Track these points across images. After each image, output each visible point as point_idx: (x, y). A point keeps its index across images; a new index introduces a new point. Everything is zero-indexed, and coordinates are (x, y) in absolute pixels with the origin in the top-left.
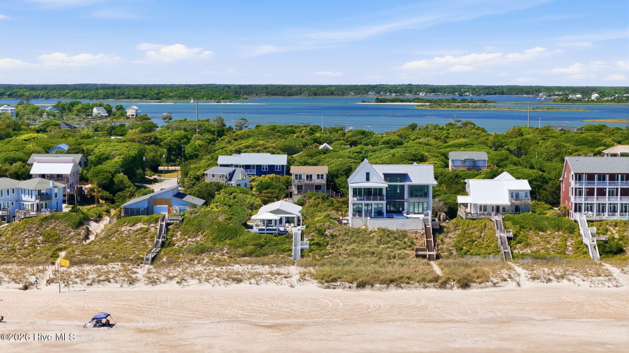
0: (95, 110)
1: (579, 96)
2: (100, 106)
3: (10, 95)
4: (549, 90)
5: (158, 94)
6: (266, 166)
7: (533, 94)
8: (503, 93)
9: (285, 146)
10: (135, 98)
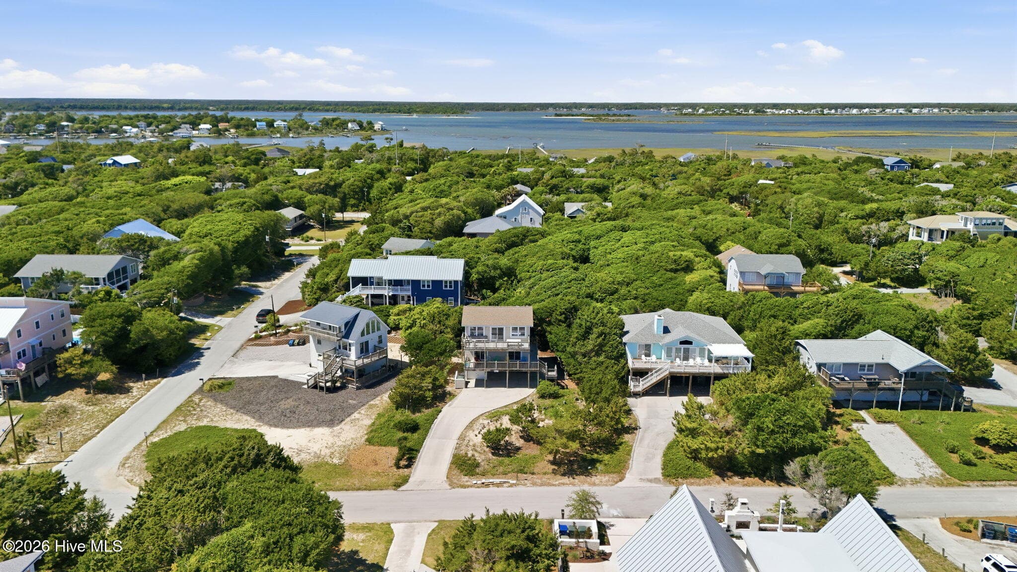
0: (350, 125)
1: (690, 110)
2: (354, 121)
3: (310, 109)
4: (667, 106)
5: (409, 110)
6: (428, 281)
7: (656, 109)
8: (636, 108)
9: (476, 199)
10: (393, 112)
